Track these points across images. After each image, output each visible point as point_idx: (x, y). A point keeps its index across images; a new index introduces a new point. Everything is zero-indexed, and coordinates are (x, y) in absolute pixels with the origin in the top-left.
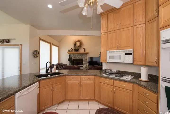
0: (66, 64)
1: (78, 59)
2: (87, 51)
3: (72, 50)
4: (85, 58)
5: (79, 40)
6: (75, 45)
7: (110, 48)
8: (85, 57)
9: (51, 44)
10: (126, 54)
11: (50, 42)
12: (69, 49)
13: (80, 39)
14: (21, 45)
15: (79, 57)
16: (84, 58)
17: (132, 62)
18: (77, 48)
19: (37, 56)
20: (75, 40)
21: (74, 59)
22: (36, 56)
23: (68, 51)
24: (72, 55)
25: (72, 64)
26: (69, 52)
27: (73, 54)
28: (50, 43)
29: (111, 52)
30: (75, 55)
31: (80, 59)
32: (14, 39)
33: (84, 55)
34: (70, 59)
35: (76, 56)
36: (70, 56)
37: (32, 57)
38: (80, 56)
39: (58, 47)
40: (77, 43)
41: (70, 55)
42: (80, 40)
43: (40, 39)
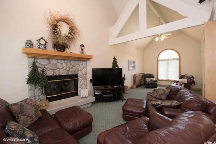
1: (66, 74)
2: (88, 52)
3: (42, 42)
4: (83, 71)
8: (84, 68)
15: (68, 69)
16: (81, 71)
27: (49, 57)
30: (54, 61)
31: (70, 73)
33: (81, 63)
35: (59, 65)
36: (37, 64)
38: (71, 64)
41: (36, 60)
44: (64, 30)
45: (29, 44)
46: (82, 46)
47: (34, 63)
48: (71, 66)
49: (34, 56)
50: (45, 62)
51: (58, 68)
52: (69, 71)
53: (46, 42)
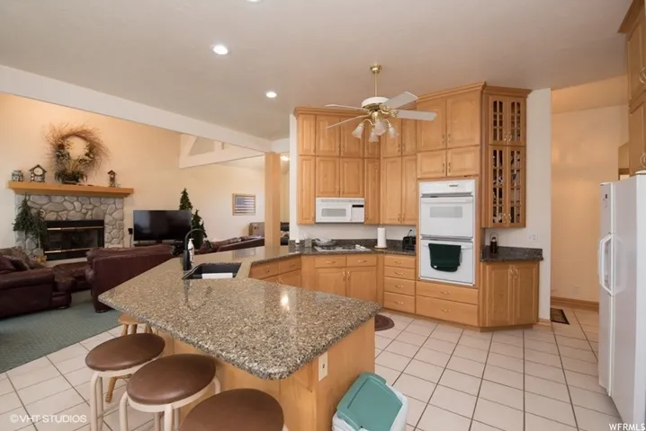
1: (79, 219)
2: (123, 183)
3: (38, 172)
4: (116, 215)
6: (60, 149)
7: (323, 193)
8: (116, 209)
10: (354, 206)
12: (24, 167)
15: (84, 211)
16: (111, 215)
17: (363, 221)
18: (71, 169)
21: (53, 217)
24: (37, 201)
27: (49, 194)
29: (327, 201)
30: (58, 199)
31: (88, 217)
33: (111, 201)
35: (66, 204)
38: (90, 203)
40: (69, 140)
44: (77, 149)
45: (18, 176)
46: (111, 173)
47: (25, 202)
48: (90, 207)
49: (25, 193)
50: (43, 200)
51: (66, 210)
52: (85, 214)
53: (44, 171)
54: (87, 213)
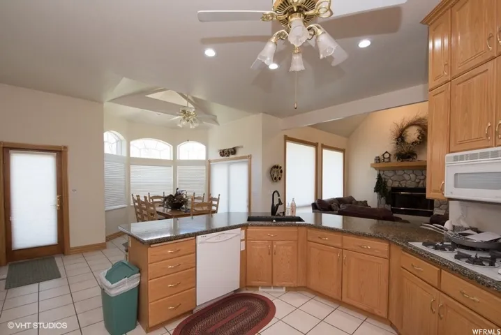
0: (366, 202)
3: (387, 155)
5: (418, 117)
6: (400, 137)
7: (461, 143)
9: (319, 147)
11: (314, 142)
12: (379, 154)
13: (422, 116)
14: (250, 157)
15: (417, 181)
18: (406, 150)
19: (278, 179)
20: (399, 124)
21: (396, 185)
22: (275, 178)
23: (373, 162)
24: (388, 174)
25: (387, 203)
26: (378, 165)
27: (394, 170)
28: (315, 145)
30: (400, 172)
31: (420, 186)
32: (242, 147)
34: (380, 187)
35: (405, 175)
36: (383, 176)
37: (268, 181)
39: (343, 151)
40: (406, 130)
41: (382, 173)
42: (420, 120)
43: (287, 139)
45: (378, 160)
47: (379, 177)
49: (379, 169)
50: (390, 174)
51: (405, 180)
52: (419, 183)
53: (390, 155)
54: (419, 182)
